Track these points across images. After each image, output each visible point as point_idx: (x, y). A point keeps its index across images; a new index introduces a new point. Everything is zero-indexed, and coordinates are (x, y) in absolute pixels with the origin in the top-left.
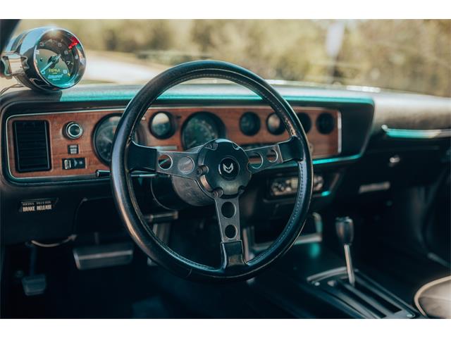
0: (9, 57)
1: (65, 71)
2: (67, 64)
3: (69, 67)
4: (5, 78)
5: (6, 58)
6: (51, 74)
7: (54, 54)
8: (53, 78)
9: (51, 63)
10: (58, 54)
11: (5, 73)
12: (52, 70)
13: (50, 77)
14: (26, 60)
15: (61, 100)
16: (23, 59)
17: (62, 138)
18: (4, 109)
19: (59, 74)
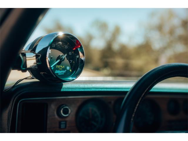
0: (27, 54)
1: (68, 68)
2: (70, 62)
3: (71, 65)
4: (20, 72)
5: (24, 55)
6: (58, 69)
7: (61, 54)
8: (59, 72)
9: (58, 61)
10: (64, 54)
11: (22, 67)
12: (59, 66)
13: (57, 72)
14: (40, 57)
15: (62, 90)
16: (37, 56)
17: (56, 116)
18: (17, 97)
19: (63, 69)
